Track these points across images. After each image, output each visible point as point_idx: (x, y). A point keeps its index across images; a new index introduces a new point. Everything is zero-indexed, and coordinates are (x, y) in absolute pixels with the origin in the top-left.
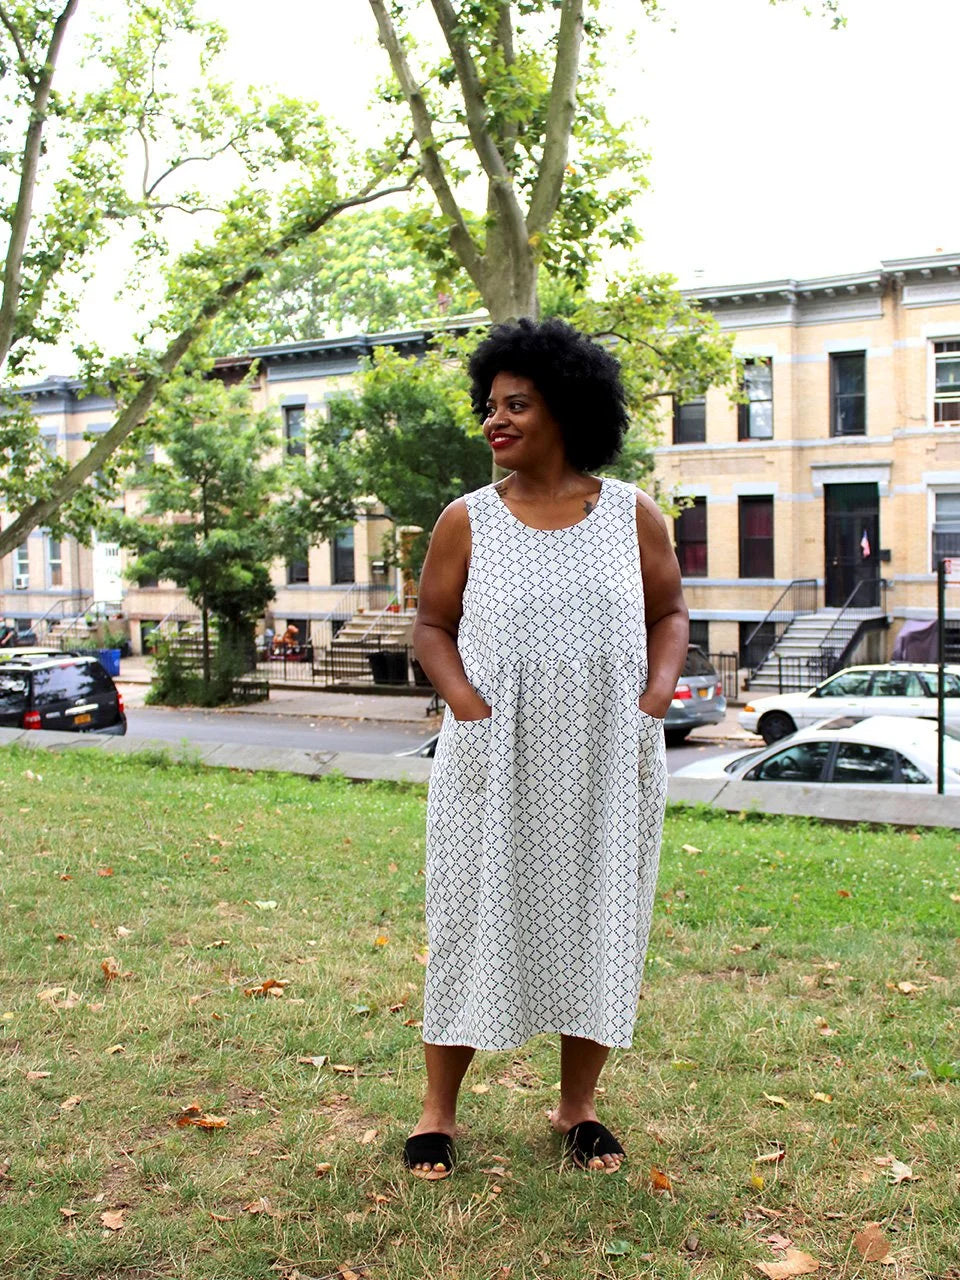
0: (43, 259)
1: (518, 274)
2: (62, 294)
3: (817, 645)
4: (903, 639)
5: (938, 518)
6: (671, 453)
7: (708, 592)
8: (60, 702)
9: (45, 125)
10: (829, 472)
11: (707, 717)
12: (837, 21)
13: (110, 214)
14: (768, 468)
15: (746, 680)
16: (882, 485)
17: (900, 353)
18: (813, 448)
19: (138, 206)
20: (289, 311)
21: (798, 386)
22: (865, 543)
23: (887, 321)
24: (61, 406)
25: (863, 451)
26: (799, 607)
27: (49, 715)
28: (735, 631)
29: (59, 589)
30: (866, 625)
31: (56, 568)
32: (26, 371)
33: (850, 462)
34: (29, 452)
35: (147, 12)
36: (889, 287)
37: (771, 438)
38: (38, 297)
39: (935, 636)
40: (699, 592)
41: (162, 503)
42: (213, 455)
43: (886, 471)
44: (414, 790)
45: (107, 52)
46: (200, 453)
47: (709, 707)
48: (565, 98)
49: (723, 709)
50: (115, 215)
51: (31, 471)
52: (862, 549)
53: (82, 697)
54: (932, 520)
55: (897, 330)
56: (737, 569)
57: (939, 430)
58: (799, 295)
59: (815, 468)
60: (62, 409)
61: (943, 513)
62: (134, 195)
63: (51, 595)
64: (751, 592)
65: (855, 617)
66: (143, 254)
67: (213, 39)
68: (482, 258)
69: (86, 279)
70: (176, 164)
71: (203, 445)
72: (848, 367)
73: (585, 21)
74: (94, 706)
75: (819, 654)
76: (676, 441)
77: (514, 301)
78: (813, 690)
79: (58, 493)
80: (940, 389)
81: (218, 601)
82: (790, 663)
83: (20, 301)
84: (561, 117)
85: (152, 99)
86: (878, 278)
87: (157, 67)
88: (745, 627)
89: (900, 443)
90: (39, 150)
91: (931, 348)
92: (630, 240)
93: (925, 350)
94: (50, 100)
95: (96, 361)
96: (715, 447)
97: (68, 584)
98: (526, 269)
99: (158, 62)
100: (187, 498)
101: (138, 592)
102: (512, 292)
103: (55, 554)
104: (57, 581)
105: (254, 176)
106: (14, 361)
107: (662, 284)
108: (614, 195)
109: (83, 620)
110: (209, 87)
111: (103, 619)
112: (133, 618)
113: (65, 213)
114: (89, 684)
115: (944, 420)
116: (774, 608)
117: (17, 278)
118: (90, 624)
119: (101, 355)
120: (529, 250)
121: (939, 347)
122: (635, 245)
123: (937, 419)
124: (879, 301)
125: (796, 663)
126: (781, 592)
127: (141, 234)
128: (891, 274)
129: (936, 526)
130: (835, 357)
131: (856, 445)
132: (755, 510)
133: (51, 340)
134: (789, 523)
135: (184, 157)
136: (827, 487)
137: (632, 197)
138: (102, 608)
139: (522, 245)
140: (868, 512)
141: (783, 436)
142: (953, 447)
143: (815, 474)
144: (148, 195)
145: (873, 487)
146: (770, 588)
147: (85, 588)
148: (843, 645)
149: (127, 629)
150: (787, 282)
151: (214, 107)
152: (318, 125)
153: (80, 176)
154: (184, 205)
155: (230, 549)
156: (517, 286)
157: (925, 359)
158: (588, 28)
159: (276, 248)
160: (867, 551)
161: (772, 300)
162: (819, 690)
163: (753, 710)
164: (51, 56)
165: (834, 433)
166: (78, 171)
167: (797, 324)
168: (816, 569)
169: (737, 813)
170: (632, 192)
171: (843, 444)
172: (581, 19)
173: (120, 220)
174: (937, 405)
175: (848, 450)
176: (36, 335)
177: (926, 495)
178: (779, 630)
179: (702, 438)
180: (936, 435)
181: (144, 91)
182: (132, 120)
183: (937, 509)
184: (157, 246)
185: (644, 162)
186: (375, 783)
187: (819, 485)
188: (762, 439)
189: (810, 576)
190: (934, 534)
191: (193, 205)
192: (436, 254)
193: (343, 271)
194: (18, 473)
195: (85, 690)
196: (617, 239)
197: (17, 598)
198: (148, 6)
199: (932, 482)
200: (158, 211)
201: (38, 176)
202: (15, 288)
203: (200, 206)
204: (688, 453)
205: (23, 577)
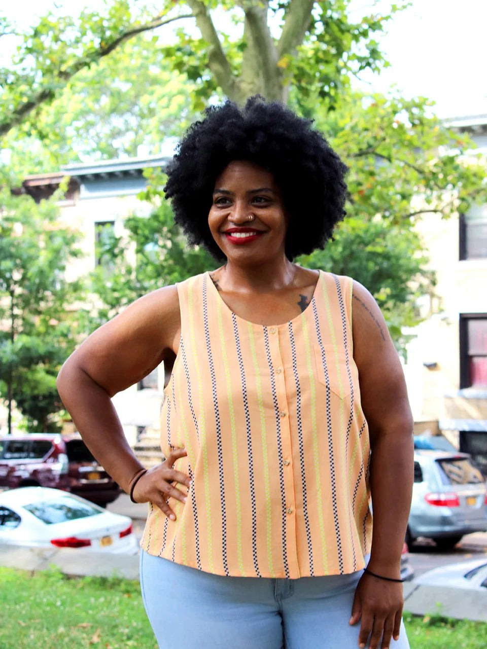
11: (475, 525)
20: (116, 134)
44: (123, 587)
68: (237, 80)
76: (462, 258)
92: (378, 64)
98: (276, 89)
107: (419, 106)
108: (365, 20)
120: (279, 72)
122: (382, 69)
137: (383, 23)
139: (272, 67)
155: (34, 354)
159: (69, 71)
169: (421, 616)
170: (383, 19)
186: (88, 579)
192: (194, 74)
193: (163, 96)
196: (366, 63)
204: (474, 271)
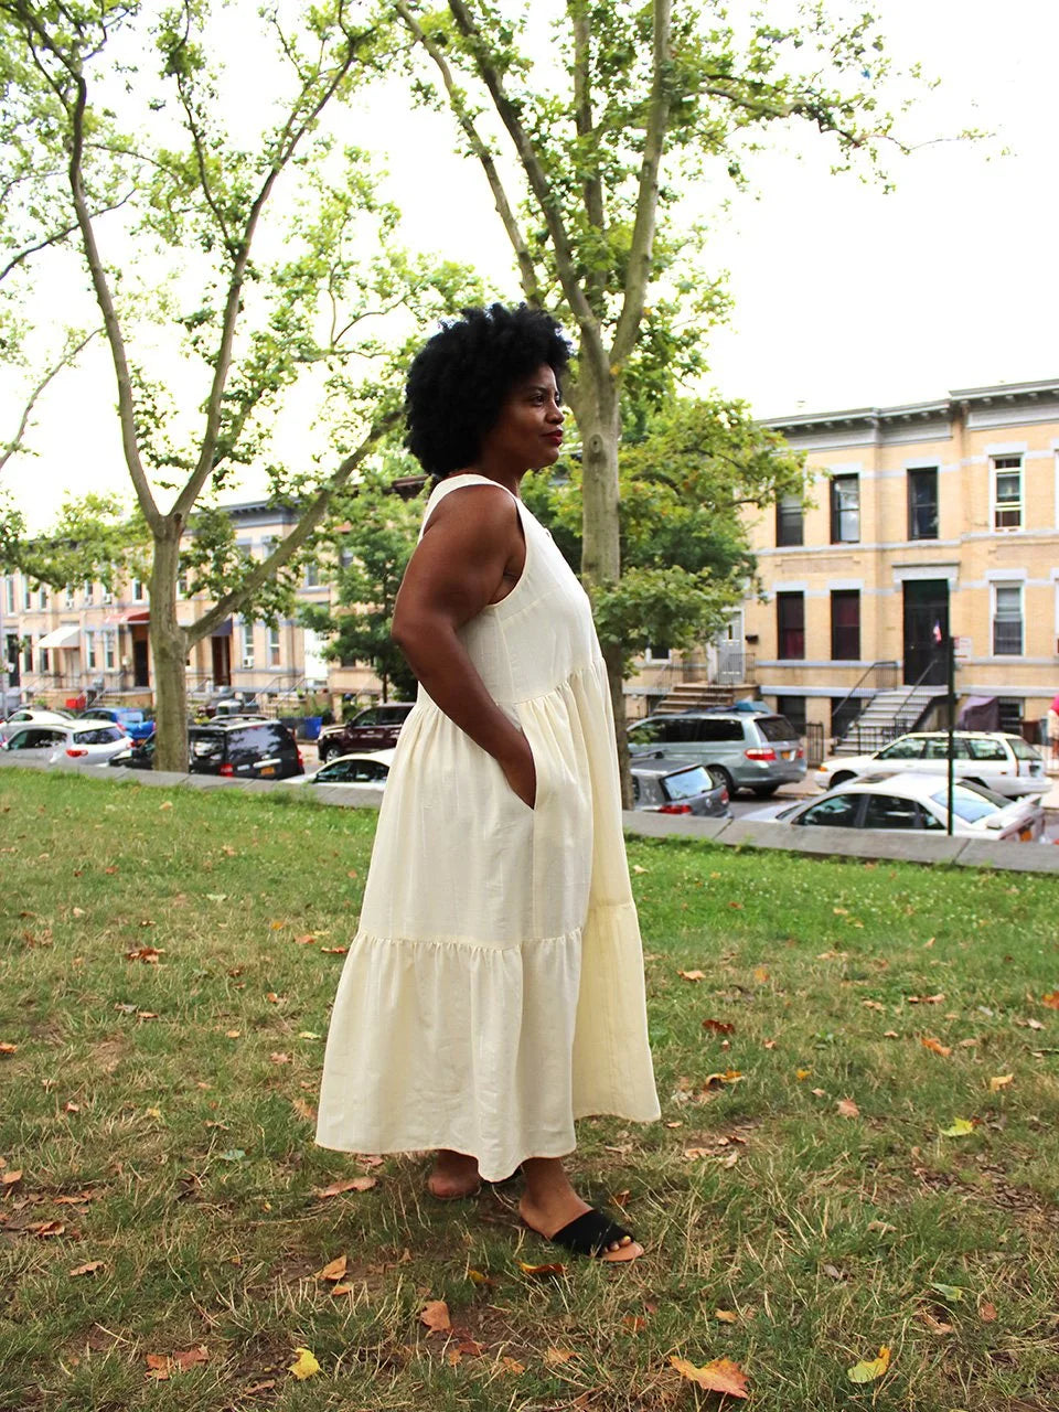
0: (239, 396)
1: (602, 399)
2: (258, 425)
3: (891, 717)
4: (966, 713)
5: (999, 610)
6: (775, 555)
7: (805, 672)
8: (253, 756)
9: (242, 288)
10: (907, 570)
11: (789, 776)
12: (887, 187)
13: (302, 359)
14: (856, 567)
15: (832, 747)
16: (952, 581)
17: (965, 468)
18: (893, 550)
19: (324, 352)
21: (880, 497)
22: (937, 630)
23: (955, 443)
24: (280, 519)
25: (936, 552)
26: (881, 685)
27: (240, 768)
28: (827, 705)
29: (277, 668)
30: (936, 701)
31: (275, 651)
32: (227, 486)
33: (924, 561)
34: (226, 552)
35: (335, 197)
36: (956, 413)
37: (857, 542)
38: (237, 425)
39: (996, 710)
40: (798, 672)
41: (349, 596)
42: (392, 556)
43: (955, 569)
45: (306, 230)
46: (380, 555)
47: (792, 768)
48: (643, 252)
49: (804, 769)
50: (305, 360)
51: (227, 567)
52: (934, 636)
53: (268, 752)
54: (993, 611)
55: (964, 450)
56: (829, 653)
57: (999, 534)
58: (882, 421)
59: (895, 567)
60: (281, 520)
61: (1004, 605)
62: (322, 343)
63: (272, 673)
64: (840, 672)
65: (926, 693)
66: (333, 391)
67: (389, 217)
68: (575, 386)
69: (276, 411)
70: (356, 318)
71: (384, 549)
72: (923, 482)
73: (660, 188)
74: (277, 761)
75: (892, 724)
76: (779, 544)
77: (599, 422)
78: (876, 754)
79: (248, 586)
80: (1000, 500)
81: (399, 678)
82: (867, 732)
83: (221, 429)
84: (639, 267)
85: (340, 267)
86: (947, 406)
87: (343, 240)
88: (835, 701)
89: (966, 546)
90: (237, 309)
91: (992, 464)
92: (698, 369)
93: (987, 466)
94: (247, 268)
95: (283, 478)
96: (811, 549)
97: (284, 665)
98: (608, 394)
99: (344, 236)
100: (371, 592)
101: (340, 671)
102: (597, 414)
103: (275, 639)
104: (276, 661)
105: (422, 326)
106: (217, 479)
108: (686, 333)
109: (295, 694)
110: (388, 255)
111: (311, 693)
112: (337, 693)
113: (259, 359)
114: (277, 743)
115: (1004, 525)
116: (858, 685)
117: (218, 412)
118: (301, 697)
119: (285, 473)
120: (611, 379)
121: (999, 464)
122: (703, 374)
123: (997, 525)
124: (949, 425)
125: (872, 732)
126: (864, 672)
127: (330, 376)
128: (958, 402)
129: (997, 616)
130: (912, 473)
131: (929, 547)
132: (845, 603)
133: (248, 462)
134: (873, 614)
135: (363, 312)
136: (906, 583)
137: (702, 335)
138: (310, 684)
139: (604, 373)
140: (941, 605)
141: (868, 541)
142: (1011, 549)
143: (895, 572)
144: (334, 343)
145: (944, 582)
146: (857, 669)
147: (298, 668)
148: (916, 717)
149: (331, 702)
150: (871, 410)
151: (392, 271)
152: (473, 284)
153: (277, 329)
154: (364, 351)
156: (601, 408)
157: (988, 472)
158: (663, 194)
160: (939, 638)
161: (858, 425)
162: (881, 753)
163: (825, 770)
164: (248, 233)
165: (911, 537)
166: (276, 325)
167: (880, 445)
168: (896, 653)
169: (733, 847)
170: (702, 331)
171: (920, 547)
172: (656, 187)
173: (308, 364)
174: (997, 514)
175: (922, 551)
176: (234, 457)
177: (988, 591)
178: (864, 704)
179: (800, 542)
180: (997, 539)
181: (333, 261)
182: (323, 283)
183: (998, 601)
184: (343, 385)
185: (730, 307)
187: (899, 581)
188: (850, 542)
189: (892, 659)
190: (996, 624)
191: (372, 351)
194: (218, 569)
195: (274, 748)
196: (688, 369)
197: (243, 676)
198: (337, 192)
199: (994, 578)
200: (344, 356)
201: (236, 328)
202: (217, 420)
203: (378, 352)
204: (788, 554)
205: (249, 658)
